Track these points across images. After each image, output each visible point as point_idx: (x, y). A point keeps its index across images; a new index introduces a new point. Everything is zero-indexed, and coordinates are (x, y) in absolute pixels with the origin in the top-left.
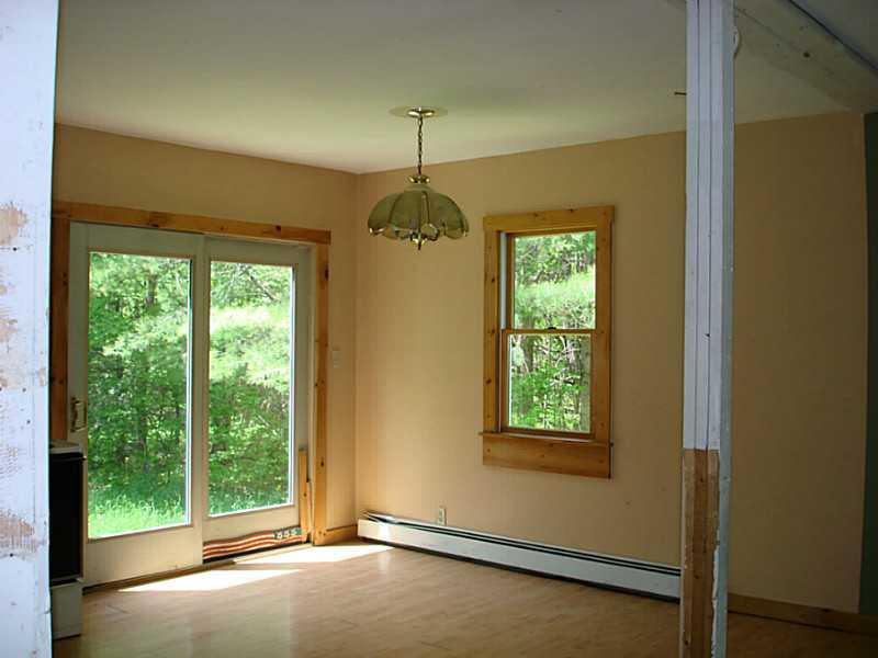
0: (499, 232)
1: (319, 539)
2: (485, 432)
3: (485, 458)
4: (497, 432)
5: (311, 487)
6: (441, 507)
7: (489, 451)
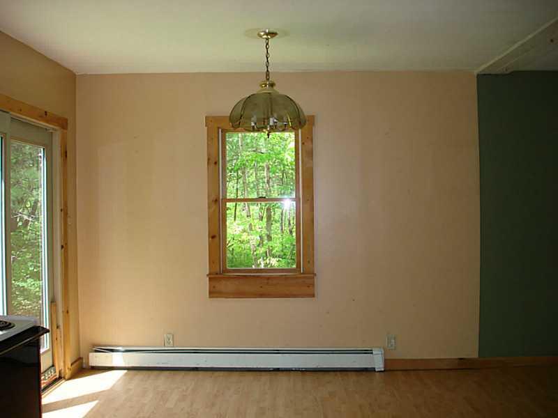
0: (219, 128)
1: (68, 373)
2: (210, 274)
3: (210, 293)
4: (220, 274)
5: (61, 332)
6: (170, 334)
7: (214, 287)
